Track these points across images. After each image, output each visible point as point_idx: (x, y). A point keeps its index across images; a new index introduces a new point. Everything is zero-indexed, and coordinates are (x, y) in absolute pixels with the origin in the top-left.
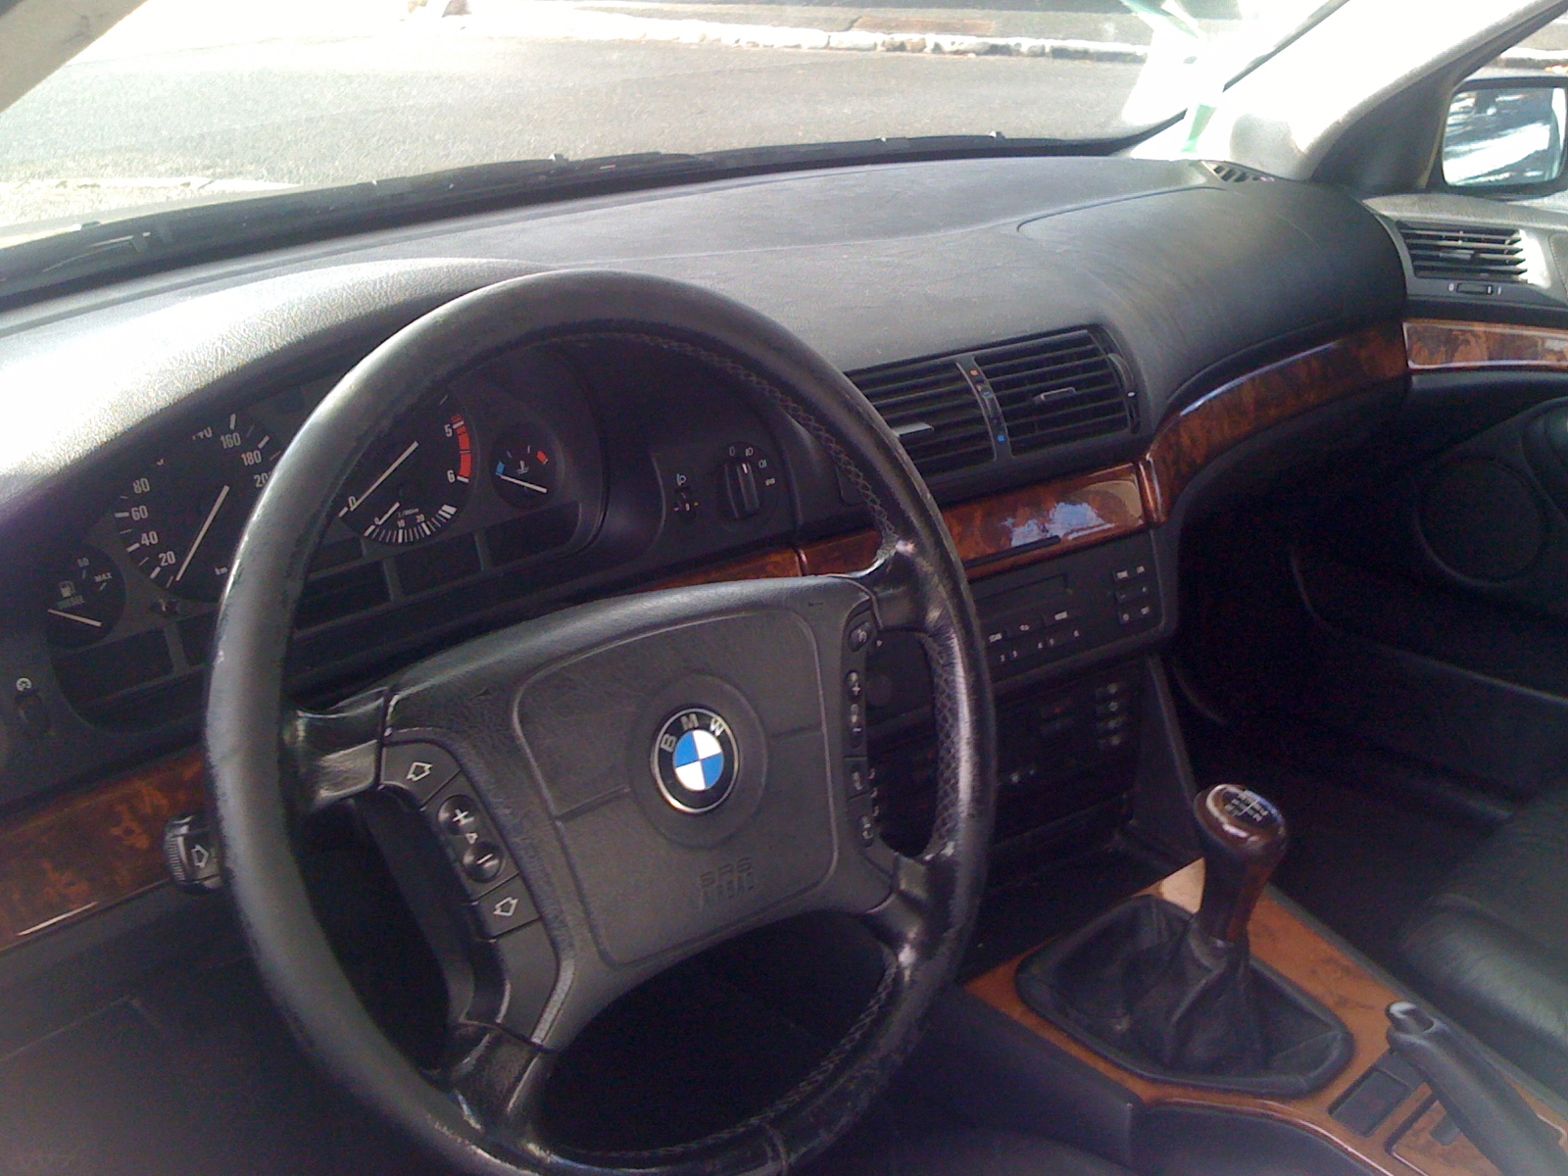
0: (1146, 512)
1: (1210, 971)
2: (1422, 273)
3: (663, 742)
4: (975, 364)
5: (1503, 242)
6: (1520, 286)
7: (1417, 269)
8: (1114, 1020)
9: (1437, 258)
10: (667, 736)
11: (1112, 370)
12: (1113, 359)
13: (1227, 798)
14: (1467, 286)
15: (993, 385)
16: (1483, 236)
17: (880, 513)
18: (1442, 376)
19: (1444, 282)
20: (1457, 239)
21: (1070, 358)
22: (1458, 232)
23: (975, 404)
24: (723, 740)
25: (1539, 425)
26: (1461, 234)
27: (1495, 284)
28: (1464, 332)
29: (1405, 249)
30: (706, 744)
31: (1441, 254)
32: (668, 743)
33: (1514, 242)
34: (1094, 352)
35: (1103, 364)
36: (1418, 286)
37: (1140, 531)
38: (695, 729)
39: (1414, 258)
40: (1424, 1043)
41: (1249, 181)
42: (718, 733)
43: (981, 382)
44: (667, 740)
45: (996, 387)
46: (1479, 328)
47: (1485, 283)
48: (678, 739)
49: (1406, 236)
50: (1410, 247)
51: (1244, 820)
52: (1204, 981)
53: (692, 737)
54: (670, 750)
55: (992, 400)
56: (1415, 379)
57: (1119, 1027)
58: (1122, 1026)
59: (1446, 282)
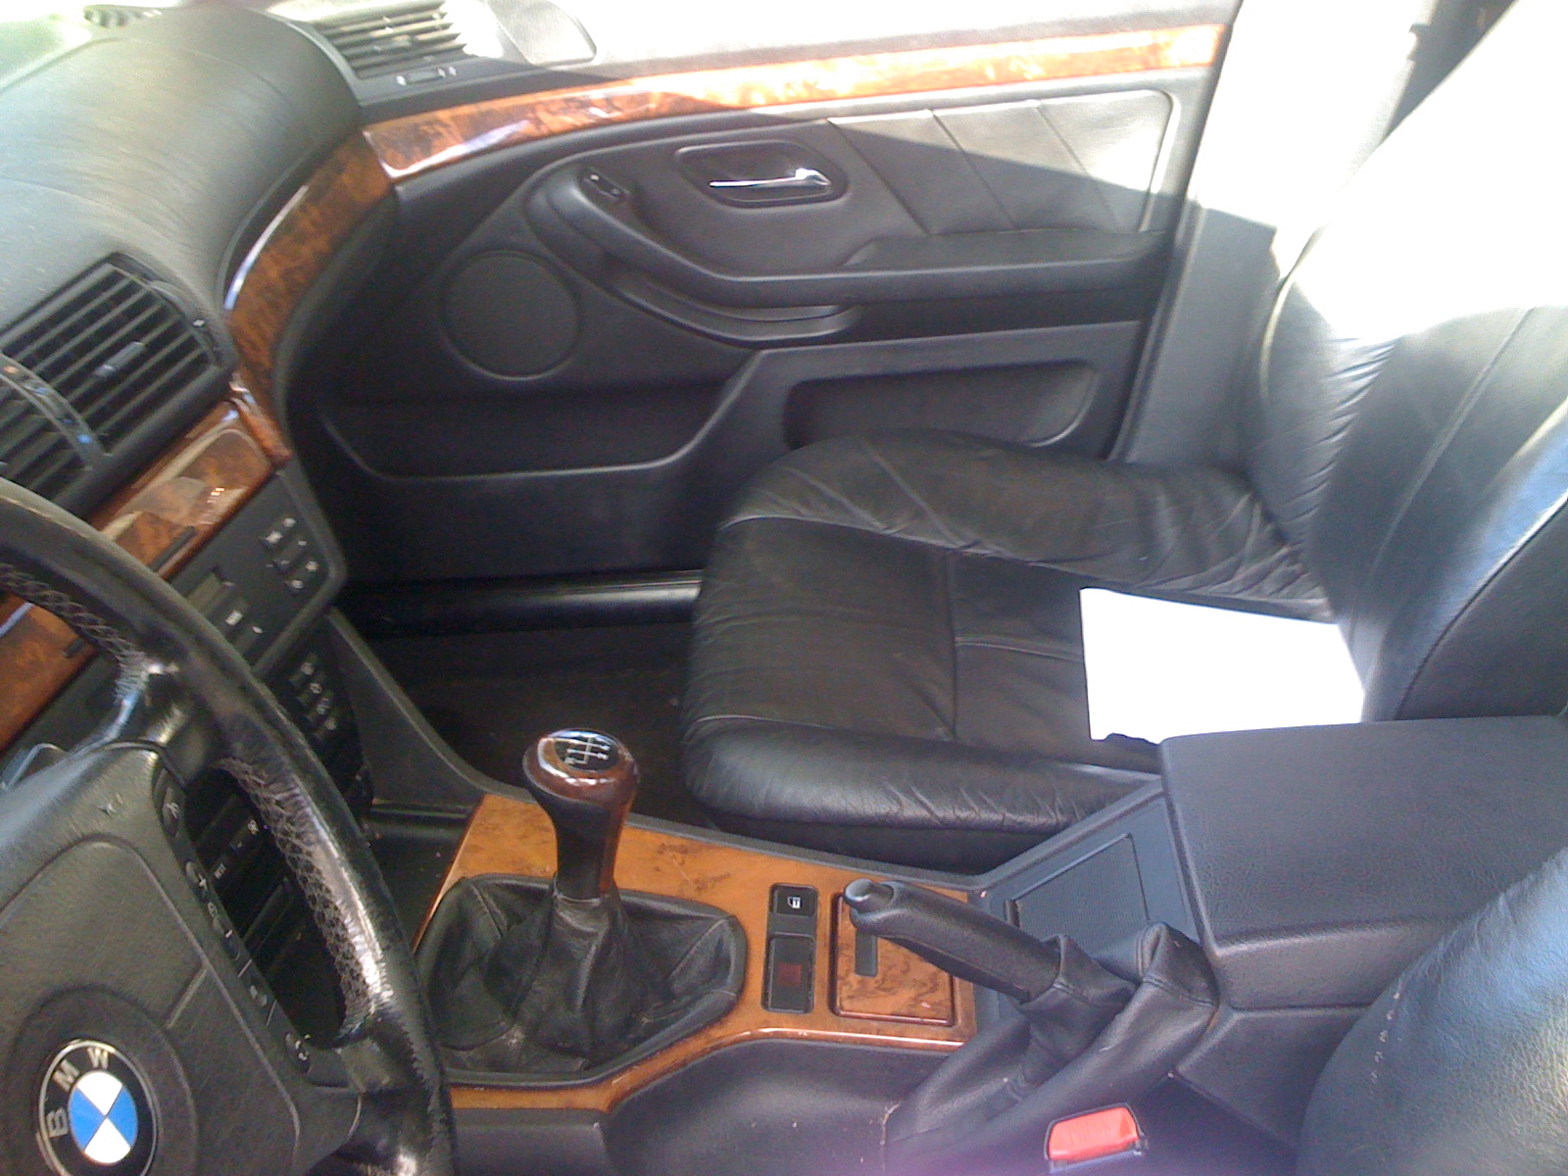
0: (267, 453)
1: (596, 934)
2: (361, 74)
3: (51, 1128)
4: (6, 358)
5: (431, 19)
6: (469, 61)
7: (356, 70)
8: (504, 1037)
9: (375, 53)
10: (51, 1115)
11: (164, 302)
12: (155, 287)
13: (561, 749)
14: (416, 76)
15: (41, 375)
16: (411, 17)
17: (107, 633)
18: (426, 177)
19: (389, 78)
20: (383, 27)
21: (106, 308)
22: (381, 18)
23: (31, 409)
24: (115, 1067)
25: (540, 200)
26: (388, 20)
27: (444, 65)
28: (429, 123)
29: (336, 52)
30: (100, 1090)
31: (377, 48)
32: (58, 1124)
33: (442, 16)
34: (131, 289)
35: (148, 300)
36: (366, 89)
37: (269, 479)
38: (77, 1079)
39: (348, 59)
40: (895, 912)
41: (133, 21)
42: (105, 1063)
43: (26, 378)
44: (53, 1121)
45: (46, 377)
46: (443, 115)
47: (434, 67)
48: (65, 1108)
49: (330, 38)
50: (340, 48)
51: (593, 766)
52: (594, 948)
53: (79, 1092)
54: (64, 1131)
55: (51, 396)
56: (399, 189)
57: (514, 1041)
58: (516, 1037)
59: (392, 76)
